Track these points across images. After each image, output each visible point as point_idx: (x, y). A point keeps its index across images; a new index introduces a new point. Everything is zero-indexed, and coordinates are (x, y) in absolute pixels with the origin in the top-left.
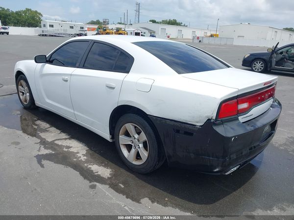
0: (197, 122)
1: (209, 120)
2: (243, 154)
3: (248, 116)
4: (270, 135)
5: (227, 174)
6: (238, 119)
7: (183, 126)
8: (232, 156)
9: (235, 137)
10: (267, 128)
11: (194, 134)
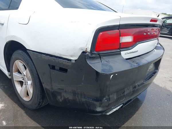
0: (72, 56)
1: (83, 52)
2: (126, 93)
3: (133, 52)
4: (154, 73)
5: (108, 114)
6: (120, 54)
7: (57, 61)
8: (111, 96)
9: (114, 74)
10: (152, 67)
11: (68, 70)
